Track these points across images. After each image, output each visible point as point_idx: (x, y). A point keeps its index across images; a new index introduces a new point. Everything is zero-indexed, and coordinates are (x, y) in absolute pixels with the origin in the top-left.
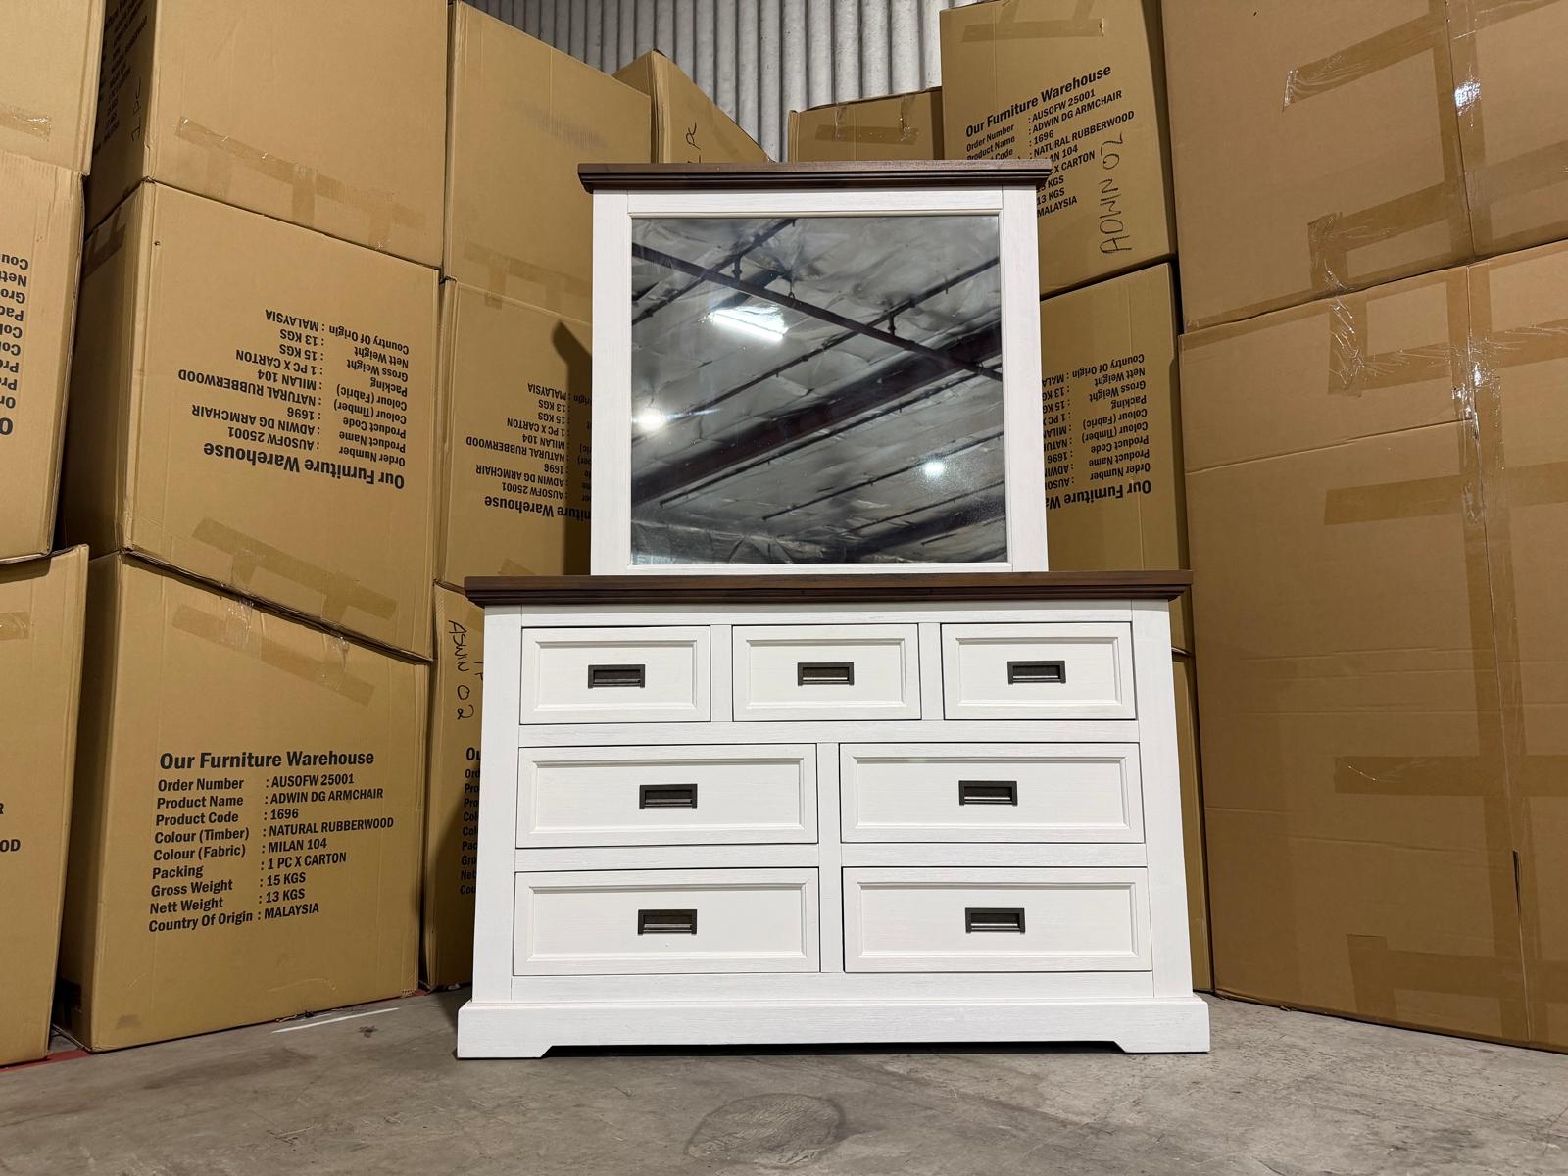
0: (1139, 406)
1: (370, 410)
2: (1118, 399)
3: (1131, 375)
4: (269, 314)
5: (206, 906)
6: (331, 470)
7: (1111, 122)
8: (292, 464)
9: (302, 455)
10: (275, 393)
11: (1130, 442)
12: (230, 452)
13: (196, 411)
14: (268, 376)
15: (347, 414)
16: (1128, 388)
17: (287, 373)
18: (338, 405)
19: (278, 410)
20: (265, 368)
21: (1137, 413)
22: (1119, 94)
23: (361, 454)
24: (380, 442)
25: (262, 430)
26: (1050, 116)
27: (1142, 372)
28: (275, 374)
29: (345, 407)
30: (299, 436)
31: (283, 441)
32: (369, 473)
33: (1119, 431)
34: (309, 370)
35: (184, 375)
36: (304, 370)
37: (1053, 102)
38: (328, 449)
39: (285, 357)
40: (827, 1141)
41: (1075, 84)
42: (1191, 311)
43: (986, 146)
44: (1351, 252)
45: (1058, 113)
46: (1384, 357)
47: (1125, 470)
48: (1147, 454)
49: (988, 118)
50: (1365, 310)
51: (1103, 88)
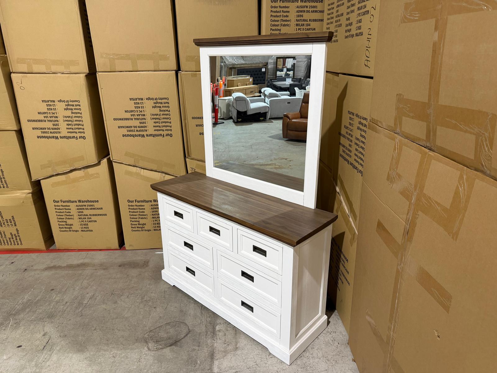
0: (364, 140)
1: (160, 118)
2: (361, 133)
4: (130, 99)
5: (142, 228)
6: (153, 135)
8: (143, 136)
9: (145, 133)
10: (136, 119)
12: (128, 135)
13: (119, 127)
14: (133, 115)
15: (155, 120)
16: (363, 130)
17: (138, 113)
18: (151, 119)
19: (137, 123)
20: (132, 113)
23: (160, 130)
24: (164, 126)
25: (134, 129)
28: (135, 114)
29: (154, 119)
30: (143, 129)
31: (140, 131)
32: (163, 135)
33: (360, 146)
34: (143, 111)
35: (115, 119)
36: (141, 112)
38: (151, 131)
39: (136, 109)
40: (167, 345)
42: (371, 112)
44: (403, 118)
46: (399, 176)
47: (360, 163)
48: (363, 162)
50: (402, 149)
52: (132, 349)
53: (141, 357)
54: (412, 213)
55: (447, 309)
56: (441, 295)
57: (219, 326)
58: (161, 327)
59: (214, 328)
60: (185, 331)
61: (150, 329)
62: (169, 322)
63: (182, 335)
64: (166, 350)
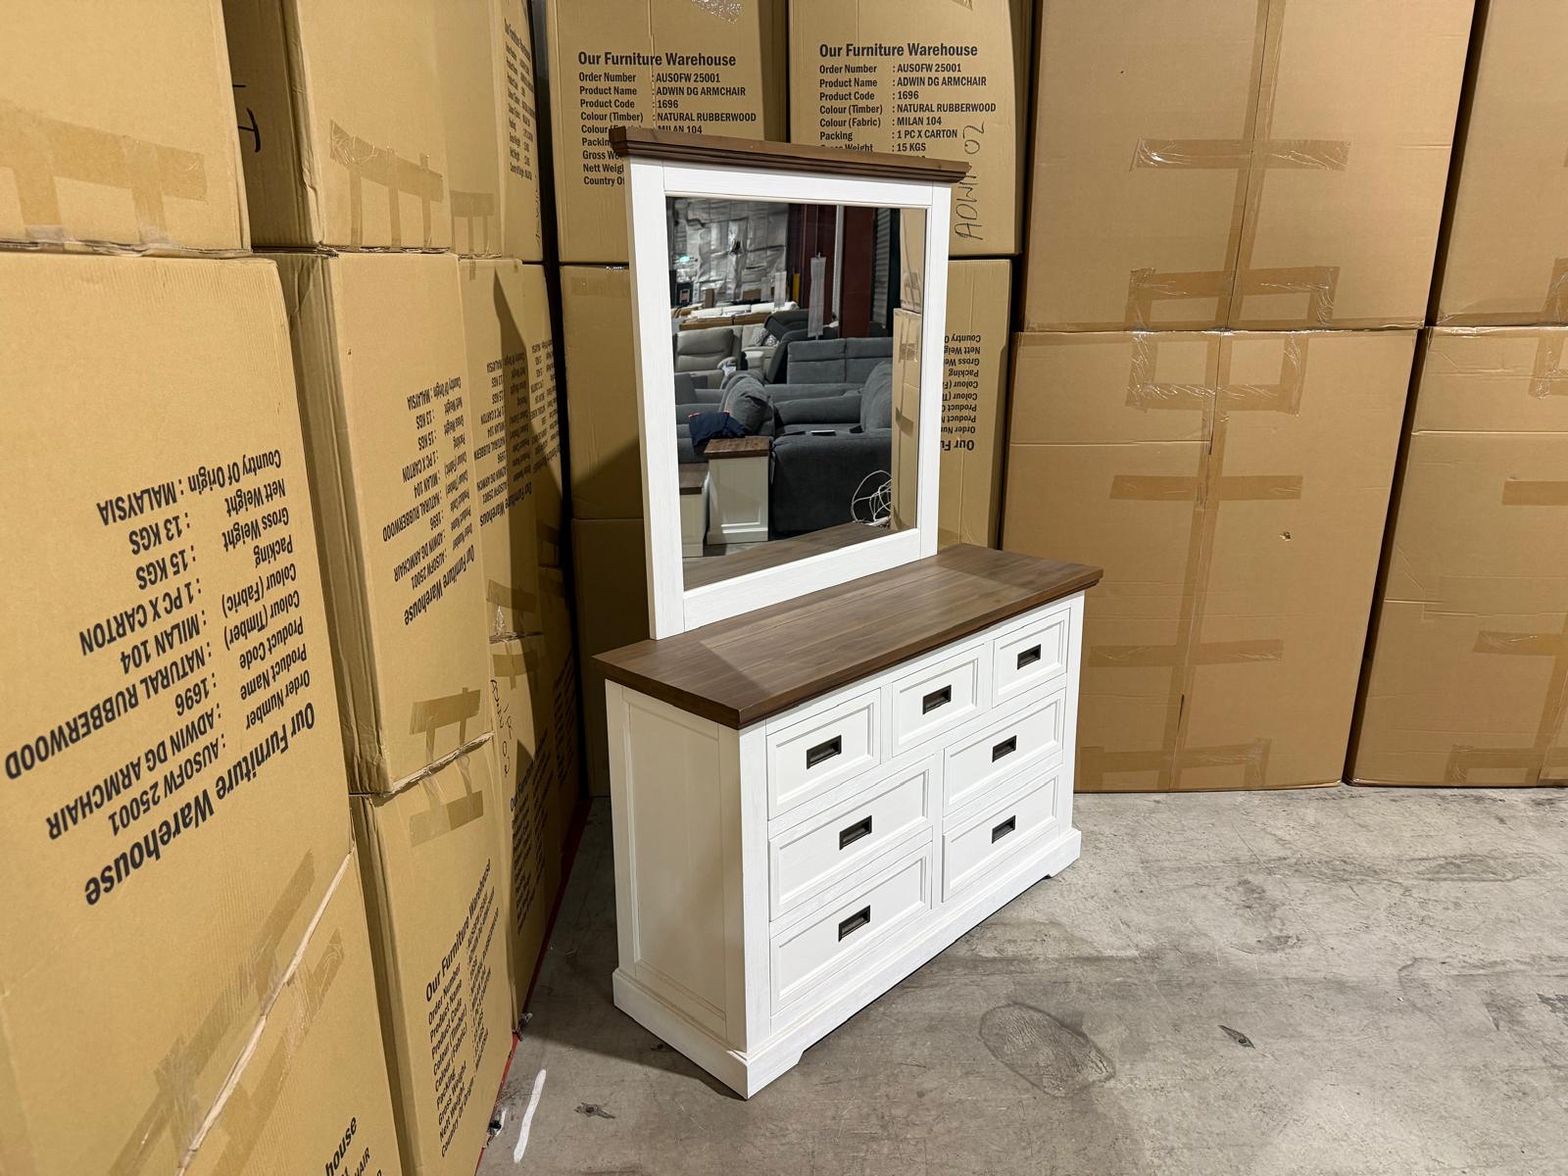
0: (972, 379)
1: (457, 479)
2: (957, 368)
3: (968, 351)
5: (459, 1099)
7: (975, 107)
8: (439, 590)
9: (441, 573)
10: (424, 508)
11: (961, 408)
14: (419, 488)
15: (451, 497)
16: (964, 361)
17: (425, 475)
19: (427, 528)
20: (416, 481)
21: (969, 384)
22: (983, 81)
24: (463, 515)
25: (424, 563)
26: (914, 75)
27: (978, 351)
28: (421, 484)
29: (449, 489)
31: (433, 566)
32: (464, 559)
33: (953, 396)
34: (433, 459)
36: (431, 462)
37: (917, 59)
38: (449, 551)
39: (422, 453)
40: (1083, 1041)
41: (944, 50)
42: (1033, 314)
43: (844, 76)
44: (1155, 302)
45: (924, 74)
46: (1165, 386)
47: (954, 429)
48: (974, 420)
49: (848, 45)
50: (1156, 348)
51: (968, 66)
52: (1124, 1116)
53: (1145, 1089)
54: (1212, 421)
55: (1297, 495)
56: (1286, 487)
57: (984, 954)
58: (1011, 1067)
59: (994, 960)
60: (1017, 1013)
61: (1027, 1091)
62: (989, 1048)
63: (1037, 1016)
64: (1102, 1041)
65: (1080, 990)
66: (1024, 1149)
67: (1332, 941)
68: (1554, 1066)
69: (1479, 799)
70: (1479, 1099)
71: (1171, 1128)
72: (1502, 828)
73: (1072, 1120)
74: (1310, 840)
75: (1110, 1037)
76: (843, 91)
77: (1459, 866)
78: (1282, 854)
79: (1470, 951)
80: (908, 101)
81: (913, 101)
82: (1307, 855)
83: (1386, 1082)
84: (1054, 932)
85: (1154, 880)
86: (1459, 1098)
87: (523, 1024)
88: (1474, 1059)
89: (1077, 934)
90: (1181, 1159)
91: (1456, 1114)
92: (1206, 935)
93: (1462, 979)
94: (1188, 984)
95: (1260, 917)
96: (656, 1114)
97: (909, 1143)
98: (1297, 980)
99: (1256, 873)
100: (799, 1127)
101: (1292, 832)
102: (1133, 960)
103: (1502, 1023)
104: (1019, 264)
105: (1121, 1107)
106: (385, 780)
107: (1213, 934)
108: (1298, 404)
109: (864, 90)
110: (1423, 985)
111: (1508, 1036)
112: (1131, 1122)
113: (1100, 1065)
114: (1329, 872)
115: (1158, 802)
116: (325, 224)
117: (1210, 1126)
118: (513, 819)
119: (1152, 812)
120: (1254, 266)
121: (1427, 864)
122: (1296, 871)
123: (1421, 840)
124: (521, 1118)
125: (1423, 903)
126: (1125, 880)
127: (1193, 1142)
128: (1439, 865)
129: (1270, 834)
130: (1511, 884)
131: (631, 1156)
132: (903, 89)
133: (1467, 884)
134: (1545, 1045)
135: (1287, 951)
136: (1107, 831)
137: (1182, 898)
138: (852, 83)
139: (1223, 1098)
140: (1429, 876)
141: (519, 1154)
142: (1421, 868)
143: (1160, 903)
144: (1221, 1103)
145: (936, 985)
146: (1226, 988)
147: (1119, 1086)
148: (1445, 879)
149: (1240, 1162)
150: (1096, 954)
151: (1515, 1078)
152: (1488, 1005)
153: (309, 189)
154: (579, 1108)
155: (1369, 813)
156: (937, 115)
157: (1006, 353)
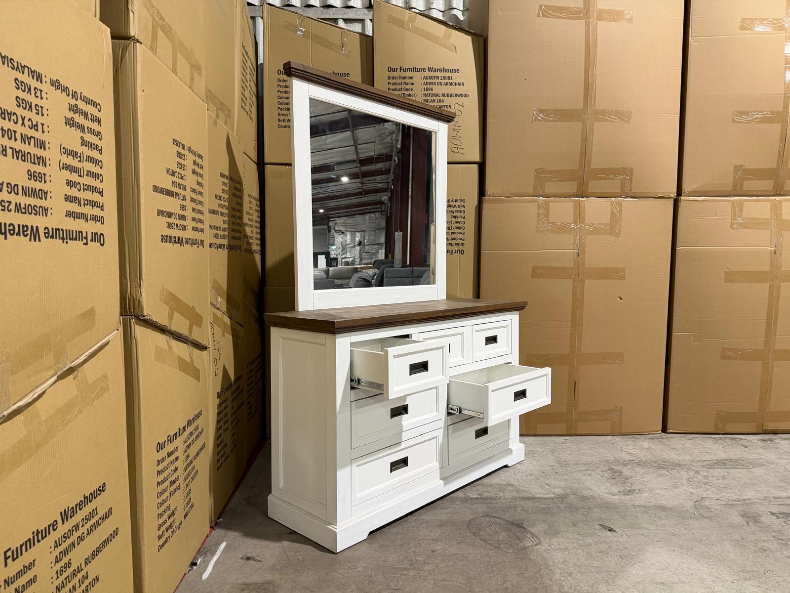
0: (462, 220)
1: (197, 200)
2: (453, 215)
3: (460, 206)
4: (174, 141)
5: (172, 525)
6: (190, 243)
7: (459, 95)
8: (182, 242)
9: (184, 235)
10: (176, 195)
11: (457, 233)
12: (167, 239)
13: (158, 213)
14: (175, 184)
15: (193, 204)
17: (179, 181)
18: (191, 199)
19: (178, 207)
20: (174, 179)
21: (460, 222)
22: (463, 84)
23: (196, 229)
24: (199, 220)
25: (174, 221)
26: (431, 81)
27: (464, 207)
30: (183, 223)
31: (180, 228)
32: (197, 241)
33: (453, 228)
34: (184, 178)
35: (154, 188)
37: (432, 74)
38: (189, 229)
39: (178, 170)
40: (524, 530)
41: (444, 70)
42: (489, 189)
43: (399, 81)
44: (547, 184)
45: (435, 81)
46: (554, 223)
47: (454, 244)
48: (463, 240)
49: (401, 67)
50: (549, 205)
51: (456, 78)
52: (545, 560)
53: (557, 549)
54: (578, 240)
55: (623, 278)
56: (617, 274)
57: (471, 496)
58: (484, 540)
59: (477, 498)
60: (488, 519)
61: (492, 550)
62: (472, 533)
63: (498, 521)
64: (534, 530)
65: (523, 510)
66: (489, 573)
67: (658, 491)
68: (780, 539)
69: (732, 439)
70: (740, 552)
71: (571, 565)
72: (746, 449)
73: (517, 562)
74: (646, 454)
75: (538, 529)
76: (398, 87)
77: (724, 463)
78: (631, 459)
79: (732, 495)
80: (428, 92)
81: (431, 92)
82: (644, 459)
83: (689, 546)
84: (509, 488)
85: (563, 468)
86: (729, 552)
87: (217, 524)
88: (737, 536)
89: (521, 488)
90: (576, 577)
91: (728, 559)
92: (591, 489)
93: (728, 506)
94: (581, 508)
95: (619, 482)
96: (285, 560)
97: (425, 571)
98: (639, 506)
99: (617, 466)
100: (364, 565)
101: (637, 451)
102: (552, 499)
103: (750, 523)
104: (482, 166)
105: (543, 556)
106: (142, 308)
107: (595, 489)
108: (620, 232)
109: (408, 87)
110: (707, 508)
111: (754, 528)
112: (549, 562)
113: (533, 539)
114: (656, 465)
115: (566, 440)
116: (137, 29)
117: (593, 564)
118: (218, 403)
119: (563, 443)
120: (592, 167)
121: (707, 462)
122: (639, 465)
123: (704, 454)
124: (209, 562)
125: (706, 477)
126: (548, 468)
127: (583, 570)
128: (714, 463)
129: (625, 451)
130: (753, 470)
131: (269, 577)
132: (426, 87)
133: (728, 470)
134: (774, 531)
135: (635, 495)
136: (539, 450)
137: (578, 476)
138: (403, 84)
139: (600, 552)
140: (709, 467)
141: (205, 576)
142: (704, 464)
143: (567, 477)
144: (599, 554)
145: (445, 508)
146: (602, 509)
147: (542, 547)
148: (717, 468)
149: (609, 578)
150: (531, 496)
151: (759, 544)
152: (742, 516)
153: (131, 12)
154: (242, 557)
155: (676, 444)
156: (442, 98)
157: (478, 208)
